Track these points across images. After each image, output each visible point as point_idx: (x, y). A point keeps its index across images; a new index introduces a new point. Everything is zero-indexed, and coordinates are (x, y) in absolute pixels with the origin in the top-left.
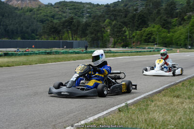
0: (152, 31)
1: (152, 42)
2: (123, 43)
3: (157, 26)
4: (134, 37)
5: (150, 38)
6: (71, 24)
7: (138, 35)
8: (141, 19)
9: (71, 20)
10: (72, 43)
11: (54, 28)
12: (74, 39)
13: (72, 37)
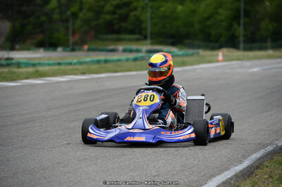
1: (132, 32)
2: (40, 37)
4: (75, 15)
5: (124, 18)
7: (89, 9)
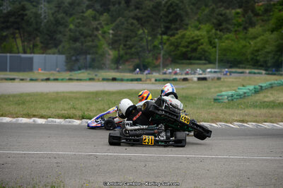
0: (198, 36)
3: (205, 27)
6: (23, 19)
8: (174, 12)
9: (21, 12)
10: (31, 59)
12: (28, 50)
13: (23, 46)
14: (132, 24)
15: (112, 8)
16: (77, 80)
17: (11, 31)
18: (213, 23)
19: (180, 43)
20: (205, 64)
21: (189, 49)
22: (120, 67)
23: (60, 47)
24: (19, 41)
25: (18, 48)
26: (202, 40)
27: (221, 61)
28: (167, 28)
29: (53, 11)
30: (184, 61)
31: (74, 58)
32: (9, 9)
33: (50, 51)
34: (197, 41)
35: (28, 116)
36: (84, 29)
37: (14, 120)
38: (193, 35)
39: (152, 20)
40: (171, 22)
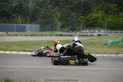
0: (97, 16)
6: (21, 9)
8: (87, 6)
9: (21, 6)
11: (5, 12)
12: (24, 23)
13: (22, 21)
14: (69, 11)
15: (60, 4)
16: (45, 35)
17: (17, 14)
18: (104, 11)
19: (89, 20)
20: (100, 28)
21: (93, 22)
22: (64, 30)
23: (37, 21)
24: (20, 19)
25: (19, 22)
26: (99, 18)
27: (107, 27)
28: (84, 13)
29: (34, 5)
30: (91, 27)
31: (43, 26)
32: (16, 4)
33: (33, 23)
34: (97, 18)
35: (24, 51)
36: (48, 14)
37: (18, 53)
38: (95, 16)
39: (77, 10)
40: (86, 10)
